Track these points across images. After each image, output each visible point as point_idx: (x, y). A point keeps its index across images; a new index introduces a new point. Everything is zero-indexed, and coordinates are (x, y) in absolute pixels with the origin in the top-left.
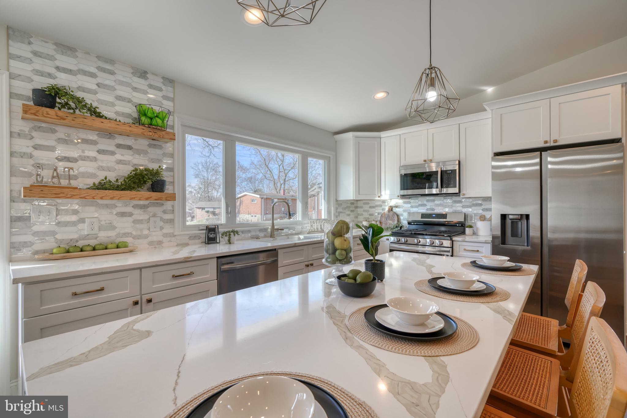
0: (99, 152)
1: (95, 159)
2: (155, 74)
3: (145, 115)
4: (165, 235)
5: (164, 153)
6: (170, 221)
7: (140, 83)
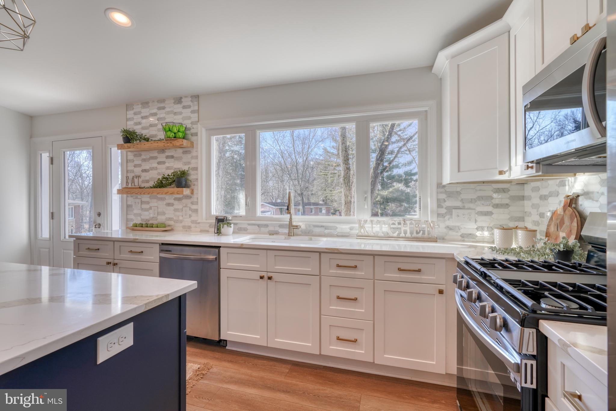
2: (186, 97)
3: (170, 132)
4: (192, 222)
5: (192, 156)
6: (196, 211)
7: (178, 108)
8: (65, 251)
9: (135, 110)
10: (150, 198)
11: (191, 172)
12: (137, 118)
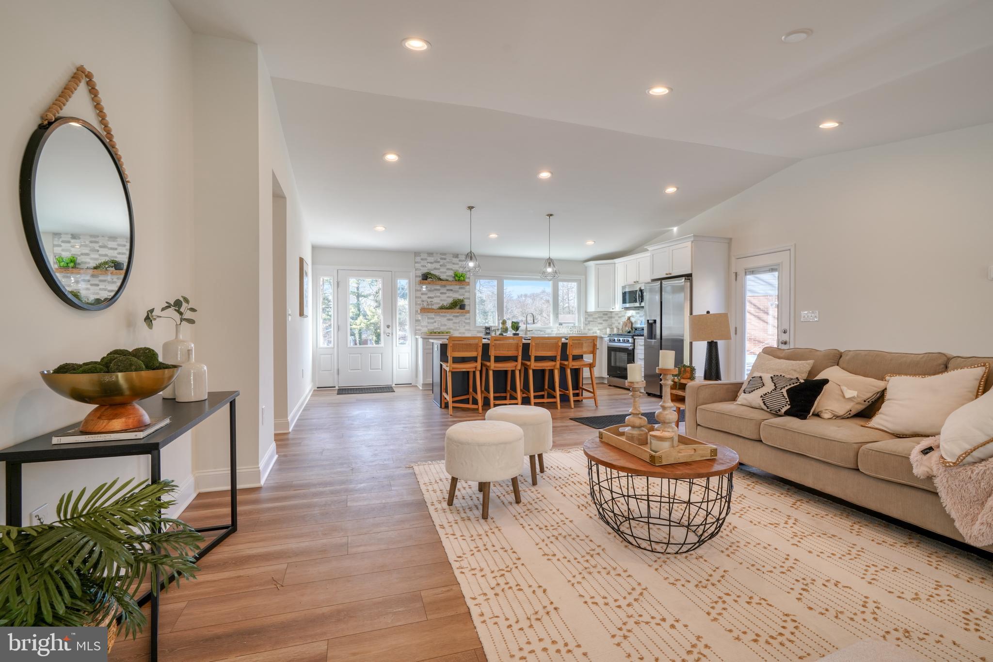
0: (441, 293)
1: (439, 297)
2: (462, 254)
3: (457, 276)
4: (466, 330)
5: (466, 291)
6: (469, 323)
7: (455, 260)
8: (351, 355)
9: (422, 257)
10: (435, 315)
11: (465, 300)
12: (424, 263)
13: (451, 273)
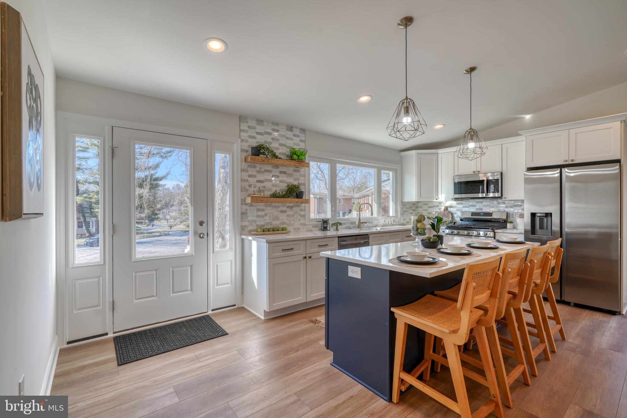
0: (274, 176)
1: (271, 181)
2: (296, 128)
3: (295, 154)
4: (301, 224)
5: (300, 175)
6: (303, 216)
9: (248, 124)
10: (265, 206)
12: (252, 133)
13: (286, 151)
